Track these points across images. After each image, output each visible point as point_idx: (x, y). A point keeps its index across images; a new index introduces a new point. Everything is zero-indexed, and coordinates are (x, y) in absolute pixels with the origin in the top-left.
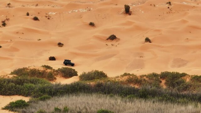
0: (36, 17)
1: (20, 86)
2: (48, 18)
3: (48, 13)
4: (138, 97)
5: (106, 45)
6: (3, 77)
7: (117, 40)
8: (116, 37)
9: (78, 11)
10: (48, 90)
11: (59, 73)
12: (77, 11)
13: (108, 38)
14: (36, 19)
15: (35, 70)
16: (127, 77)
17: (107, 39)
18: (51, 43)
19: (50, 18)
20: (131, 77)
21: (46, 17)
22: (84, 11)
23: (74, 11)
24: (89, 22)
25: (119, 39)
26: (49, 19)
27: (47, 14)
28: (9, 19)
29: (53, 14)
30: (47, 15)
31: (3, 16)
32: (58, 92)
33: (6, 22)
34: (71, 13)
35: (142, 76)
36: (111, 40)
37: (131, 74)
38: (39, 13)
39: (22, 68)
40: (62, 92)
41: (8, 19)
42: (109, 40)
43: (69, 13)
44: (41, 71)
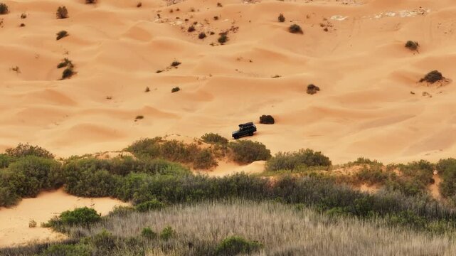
0: (295, 25)
1: (119, 179)
2: (324, 28)
3: (328, 18)
4: (349, 214)
5: (412, 93)
6: (96, 157)
7: (443, 82)
8: (443, 76)
9: (397, 15)
10: (168, 189)
11: (228, 152)
12: (393, 14)
13: (423, 77)
14: (295, 29)
15: (175, 143)
16: (358, 167)
17: (422, 81)
18: (293, 86)
19: (328, 28)
20: (368, 167)
21: (322, 26)
22: (409, 15)
23: (387, 14)
24: (405, 41)
25: (448, 82)
26: (326, 30)
27: (325, 19)
28: (238, 28)
29: (340, 19)
30: (325, 23)
31: (226, 20)
32: (189, 193)
33: (230, 35)
34: (379, 19)
35: (391, 167)
36: (429, 83)
37: (372, 160)
38: (308, 17)
39: (154, 137)
40: (198, 194)
41: (234, 29)
42: (424, 83)
43: (376, 19)
44: (185, 147)
